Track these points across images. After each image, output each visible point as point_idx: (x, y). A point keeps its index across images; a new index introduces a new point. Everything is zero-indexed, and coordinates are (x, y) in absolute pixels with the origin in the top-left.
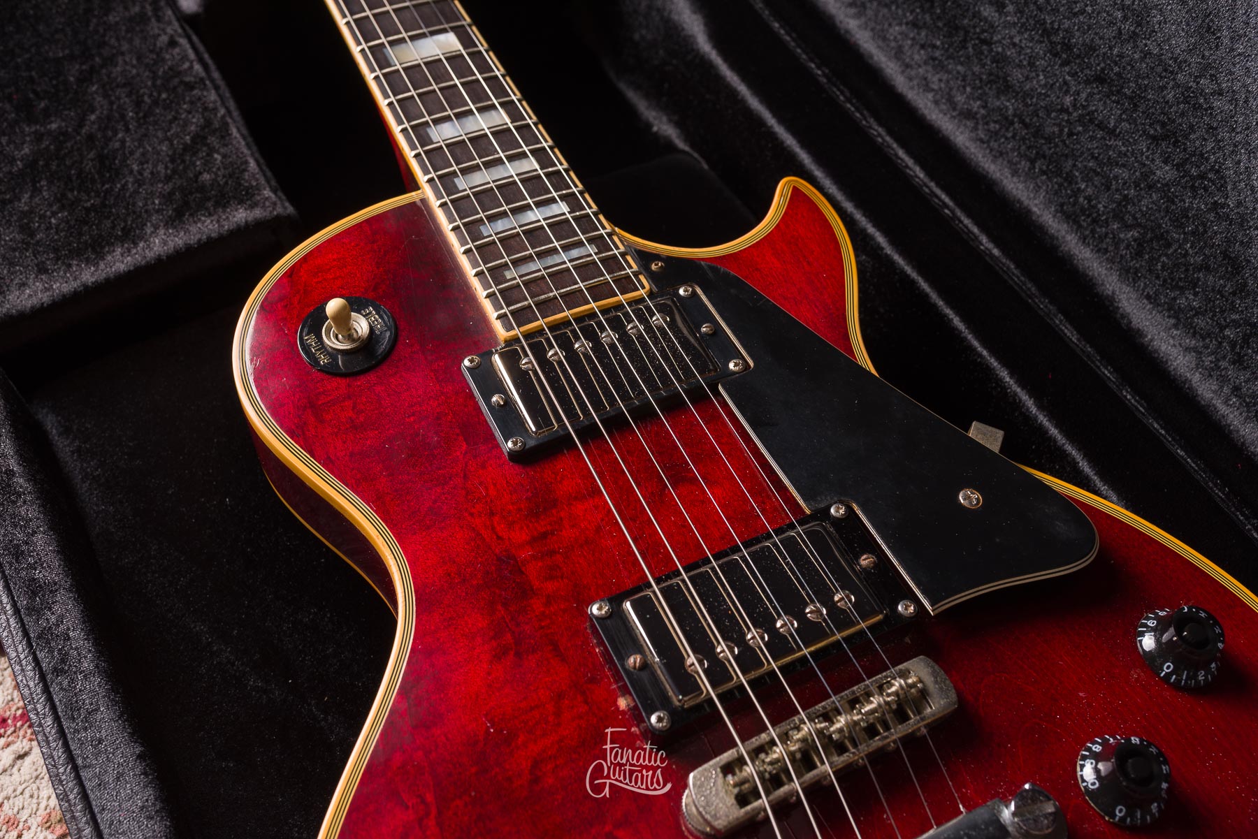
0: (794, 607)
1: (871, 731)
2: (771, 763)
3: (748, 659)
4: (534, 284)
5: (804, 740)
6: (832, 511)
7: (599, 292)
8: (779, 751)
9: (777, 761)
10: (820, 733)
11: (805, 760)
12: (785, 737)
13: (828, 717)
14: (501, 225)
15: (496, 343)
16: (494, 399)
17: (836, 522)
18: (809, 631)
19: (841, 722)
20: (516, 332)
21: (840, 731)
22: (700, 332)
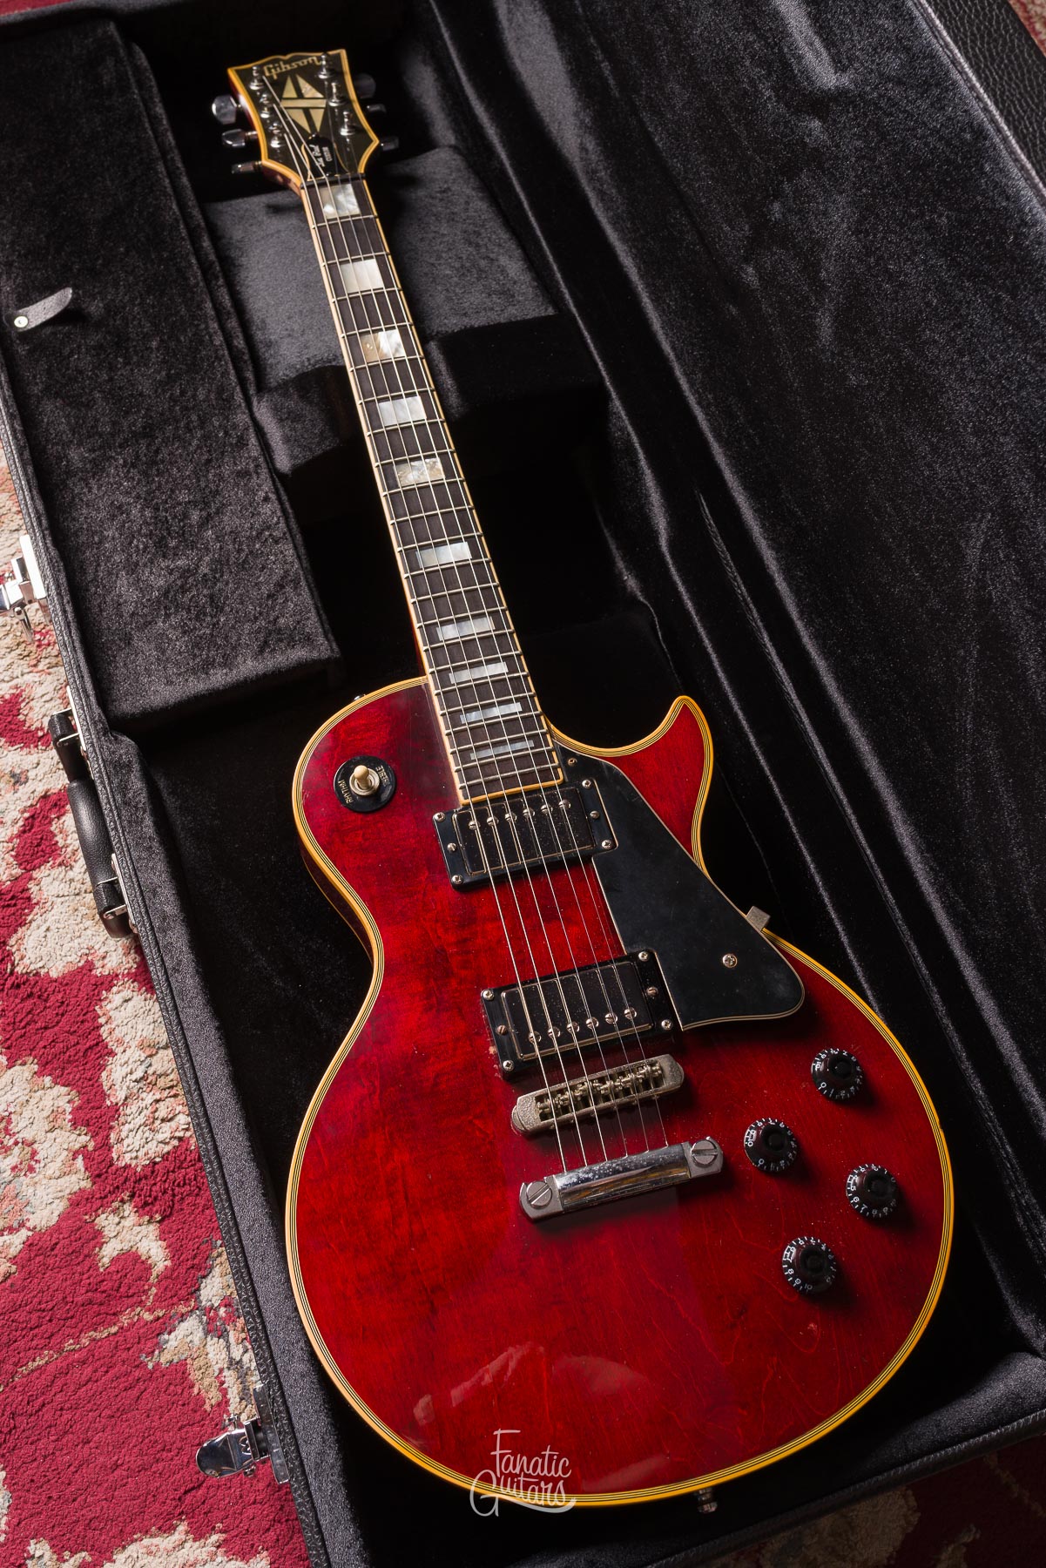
0: (598, 1013)
1: (626, 1092)
2: (563, 1100)
3: (565, 1038)
4: (487, 767)
5: (583, 1091)
6: (640, 955)
7: (528, 778)
8: (568, 1094)
9: (567, 1099)
10: (593, 1088)
11: (584, 1101)
12: (573, 1088)
13: (602, 1080)
14: (474, 716)
15: (458, 805)
16: (449, 846)
17: (640, 963)
18: (604, 1028)
19: (608, 1084)
20: (469, 801)
21: (606, 1089)
22: (589, 816)
